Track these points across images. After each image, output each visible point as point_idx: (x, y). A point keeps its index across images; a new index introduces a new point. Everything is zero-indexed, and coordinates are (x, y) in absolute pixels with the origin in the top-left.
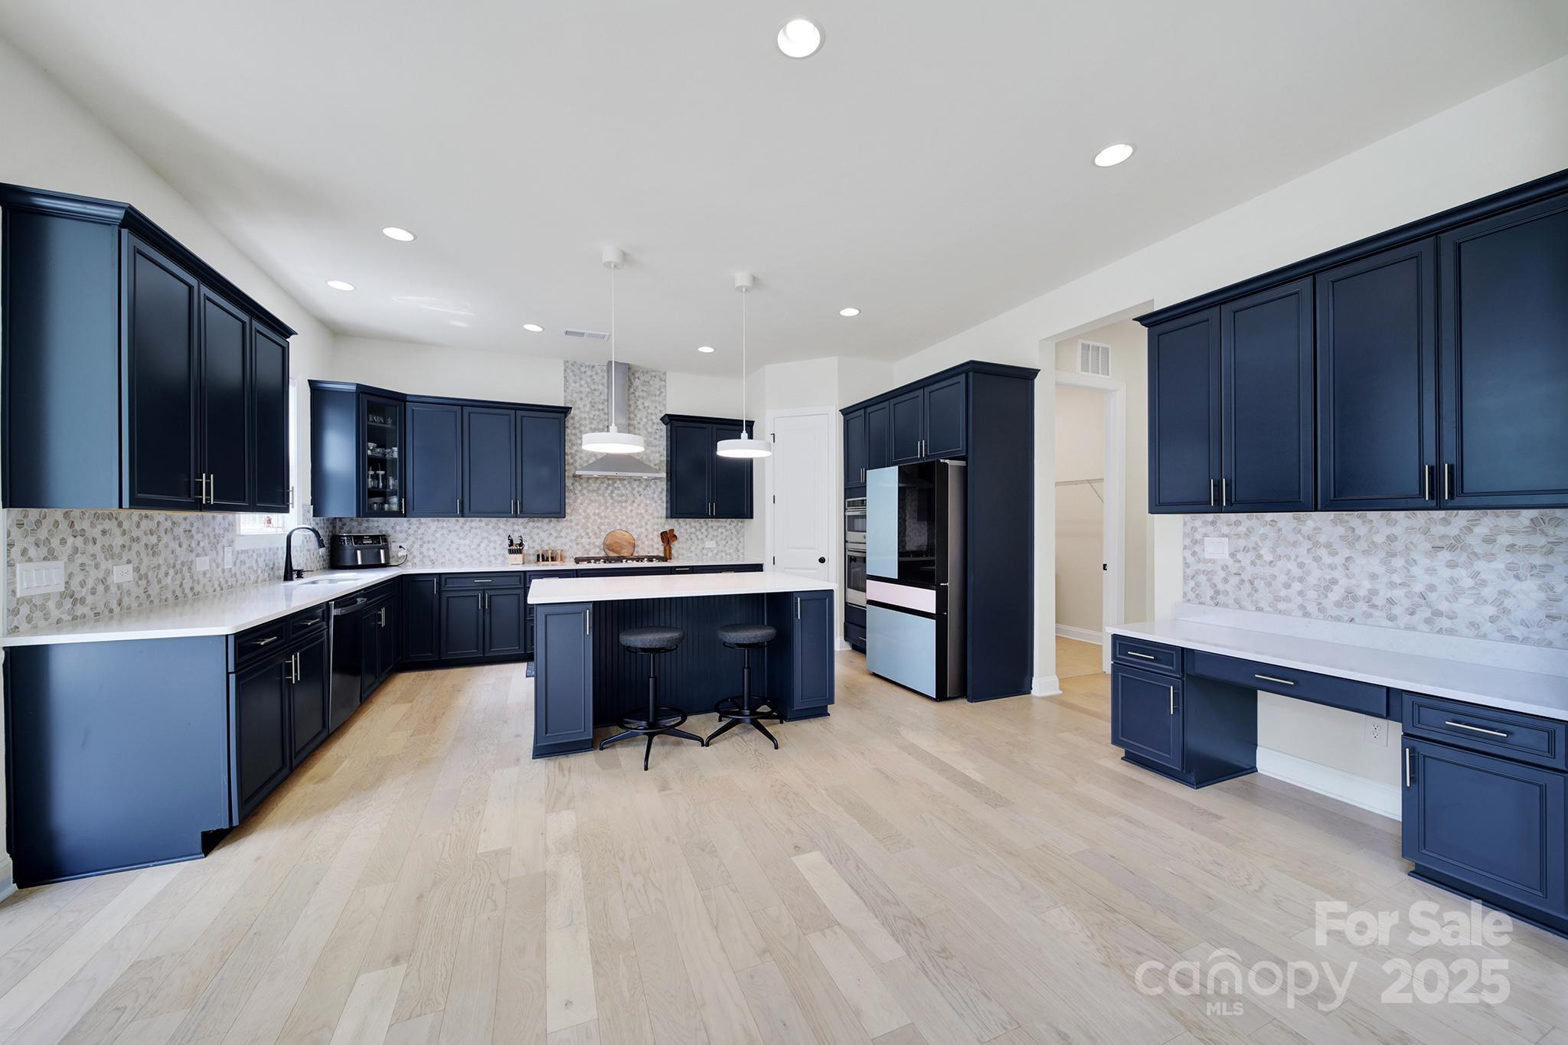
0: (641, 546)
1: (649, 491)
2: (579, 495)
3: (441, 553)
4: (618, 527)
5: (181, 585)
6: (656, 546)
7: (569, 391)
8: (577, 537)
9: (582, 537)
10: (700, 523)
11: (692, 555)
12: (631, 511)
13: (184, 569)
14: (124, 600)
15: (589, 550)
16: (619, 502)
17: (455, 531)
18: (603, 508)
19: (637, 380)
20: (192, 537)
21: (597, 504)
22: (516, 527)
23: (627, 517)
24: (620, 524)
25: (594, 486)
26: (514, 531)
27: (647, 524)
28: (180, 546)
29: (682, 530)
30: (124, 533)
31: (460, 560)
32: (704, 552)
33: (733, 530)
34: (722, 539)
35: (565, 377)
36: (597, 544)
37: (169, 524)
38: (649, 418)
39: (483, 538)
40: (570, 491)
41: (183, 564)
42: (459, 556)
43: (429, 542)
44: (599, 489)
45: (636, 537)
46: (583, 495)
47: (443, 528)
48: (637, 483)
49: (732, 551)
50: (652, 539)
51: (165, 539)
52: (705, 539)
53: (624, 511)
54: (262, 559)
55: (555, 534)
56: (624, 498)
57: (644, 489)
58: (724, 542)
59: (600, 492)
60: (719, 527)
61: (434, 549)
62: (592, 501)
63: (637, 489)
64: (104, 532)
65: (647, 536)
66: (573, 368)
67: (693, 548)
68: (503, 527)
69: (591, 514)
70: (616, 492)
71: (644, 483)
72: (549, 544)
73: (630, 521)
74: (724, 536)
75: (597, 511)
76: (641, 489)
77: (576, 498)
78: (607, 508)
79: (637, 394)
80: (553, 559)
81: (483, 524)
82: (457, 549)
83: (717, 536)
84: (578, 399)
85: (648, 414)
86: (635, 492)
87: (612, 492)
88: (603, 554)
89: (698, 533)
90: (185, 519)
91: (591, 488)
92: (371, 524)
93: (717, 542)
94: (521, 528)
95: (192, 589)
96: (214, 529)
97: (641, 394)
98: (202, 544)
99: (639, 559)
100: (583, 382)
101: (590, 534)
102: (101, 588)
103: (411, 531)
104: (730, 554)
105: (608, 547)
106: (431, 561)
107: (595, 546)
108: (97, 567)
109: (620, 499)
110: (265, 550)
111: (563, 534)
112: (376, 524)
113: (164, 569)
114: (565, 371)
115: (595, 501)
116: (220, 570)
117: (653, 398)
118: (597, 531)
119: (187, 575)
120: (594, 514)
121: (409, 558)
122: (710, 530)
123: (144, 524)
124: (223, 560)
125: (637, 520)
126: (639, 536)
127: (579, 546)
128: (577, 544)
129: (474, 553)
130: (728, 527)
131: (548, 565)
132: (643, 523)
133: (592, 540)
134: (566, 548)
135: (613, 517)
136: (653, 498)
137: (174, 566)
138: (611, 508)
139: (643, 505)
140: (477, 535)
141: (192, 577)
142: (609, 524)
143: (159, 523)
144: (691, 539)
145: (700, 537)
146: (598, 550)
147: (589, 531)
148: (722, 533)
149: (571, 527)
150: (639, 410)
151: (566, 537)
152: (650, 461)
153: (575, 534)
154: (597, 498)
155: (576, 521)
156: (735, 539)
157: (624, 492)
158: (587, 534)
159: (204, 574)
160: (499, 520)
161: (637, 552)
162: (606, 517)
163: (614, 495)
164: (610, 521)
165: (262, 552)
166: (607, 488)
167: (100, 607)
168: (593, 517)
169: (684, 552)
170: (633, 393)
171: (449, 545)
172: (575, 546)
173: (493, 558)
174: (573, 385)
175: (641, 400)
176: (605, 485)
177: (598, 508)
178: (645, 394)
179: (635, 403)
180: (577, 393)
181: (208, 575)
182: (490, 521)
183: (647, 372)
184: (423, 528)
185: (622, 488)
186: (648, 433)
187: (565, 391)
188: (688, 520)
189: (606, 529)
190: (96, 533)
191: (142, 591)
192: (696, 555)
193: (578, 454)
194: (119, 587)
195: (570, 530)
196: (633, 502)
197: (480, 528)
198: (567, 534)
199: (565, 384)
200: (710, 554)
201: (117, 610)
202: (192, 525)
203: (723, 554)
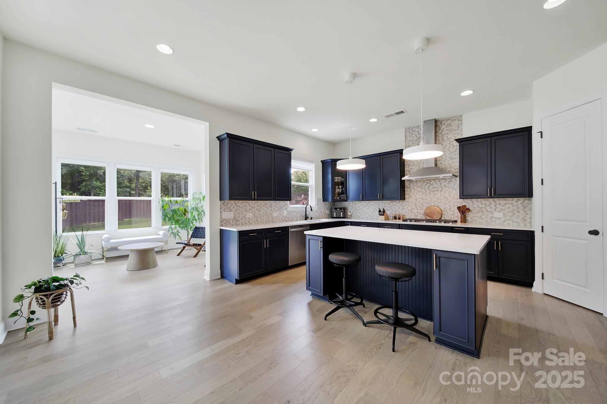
0: (446, 214)
1: (451, 184)
2: (412, 189)
3: (361, 214)
4: (433, 204)
5: (268, 219)
6: (456, 215)
7: (407, 142)
8: (412, 209)
9: (414, 209)
10: (490, 202)
11: (483, 221)
12: (440, 196)
13: (269, 215)
14: (250, 221)
15: (417, 216)
16: (433, 191)
17: (365, 206)
18: (424, 195)
19: (443, 126)
20: (272, 207)
21: (421, 193)
22: (386, 205)
23: (438, 199)
24: (434, 203)
25: (420, 184)
26: (385, 206)
27: (450, 202)
28: (268, 209)
29: (475, 206)
30: (250, 206)
31: (367, 217)
32: (493, 219)
33: (520, 206)
34: (508, 212)
35: (405, 136)
36: (421, 212)
37: (264, 204)
38: (451, 144)
39: (374, 209)
40: (408, 188)
41: (269, 214)
42: (367, 216)
43: (358, 210)
44: (422, 185)
45: (443, 209)
46: (414, 189)
47: (362, 205)
48: (444, 180)
49: (518, 220)
50: (454, 211)
51: (263, 207)
52: (493, 211)
53: (436, 196)
54: (299, 214)
55: (401, 208)
56: (436, 189)
57: (448, 184)
58: (511, 214)
59: (423, 187)
60: (506, 204)
61: (359, 213)
62: (418, 192)
63: (444, 184)
64: (244, 206)
65: (450, 209)
66: (409, 130)
67: (483, 217)
68: (381, 204)
69: (418, 198)
70: (431, 186)
71: (448, 180)
72: (399, 212)
73: (439, 201)
74: (510, 210)
75: (421, 196)
76: (446, 184)
77: (411, 191)
78: (426, 195)
79: (443, 133)
80: (399, 219)
81: (374, 203)
82: (366, 213)
83: (505, 210)
84: (412, 144)
85: (450, 142)
86: (442, 185)
87: (429, 186)
88: (424, 218)
89: (487, 208)
90: (270, 203)
91: (418, 186)
92: (343, 204)
93: (504, 214)
94: (388, 205)
95: (272, 220)
96: (280, 205)
97: (446, 132)
98: (275, 209)
99: (446, 221)
100: (414, 135)
101: (418, 208)
102: (243, 218)
103: (353, 206)
104: (517, 222)
105: (426, 214)
106: (358, 217)
107: (420, 214)
108: (243, 213)
109: (433, 190)
110: (300, 211)
111: (405, 208)
112: (344, 204)
113: (262, 215)
114: (405, 133)
115: (420, 191)
116: (282, 216)
117: (454, 132)
118: (421, 206)
119: (270, 217)
120: (420, 198)
121: (352, 215)
122: (498, 206)
123: (256, 204)
124: (283, 213)
125: (444, 201)
126: (445, 209)
127: (413, 214)
128: (412, 212)
129: (371, 215)
130: (515, 204)
131: (396, 221)
132: (448, 202)
133: (419, 211)
134: (406, 214)
135: (430, 199)
136: (454, 188)
137: (266, 214)
138: (429, 194)
139: (447, 192)
140: (372, 207)
141: (272, 217)
142: (427, 203)
143: (261, 204)
144: (482, 211)
145: (489, 210)
146: (422, 216)
147: (417, 206)
148: (509, 208)
149: (409, 204)
150: (445, 141)
151: (406, 209)
152: (452, 168)
153: (411, 208)
154: (421, 190)
155: (411, 202)
156: (522, 212)
157: (436, 186)
158: (416, 208)
159: (276, 217)
160: (379, 202)
161: (444, 217)
162: (426, 199)
163: (430, 188)
164: (428, 201)
165: (299, 212)
166: (426, 185)
167: (243, 222)
168: (419, 200)
169: (476, 219)
170: (441, 133)
171: (364, 211)
172: (410, 213)
173: (378, 217)
174: (409, 138)
175: (446, 136)
176: (425, 183)
177: (422, 195)
178: (448, 132)
179: (442, 138)
180: (411, 141)
181: (277, 217)
182: (377, 202)
183: (449, 119)
184: (356, 205)
185: (435, 184)
186: (450, 152)
187: (405, 142)
188: (479, 200)
189: (426, 206)
190: (242, 206)
191: (256, 220)
192: (486, 221)
193: (412, 170)
194: (249, 218)
195: (408, 206)
196: (441, 191)
197: (373, 205)
198: (407, 207)
199: (405, 139)
200: (498, 221)
201: (248, 223)
202: (272, 204)
203: (510, 222)
